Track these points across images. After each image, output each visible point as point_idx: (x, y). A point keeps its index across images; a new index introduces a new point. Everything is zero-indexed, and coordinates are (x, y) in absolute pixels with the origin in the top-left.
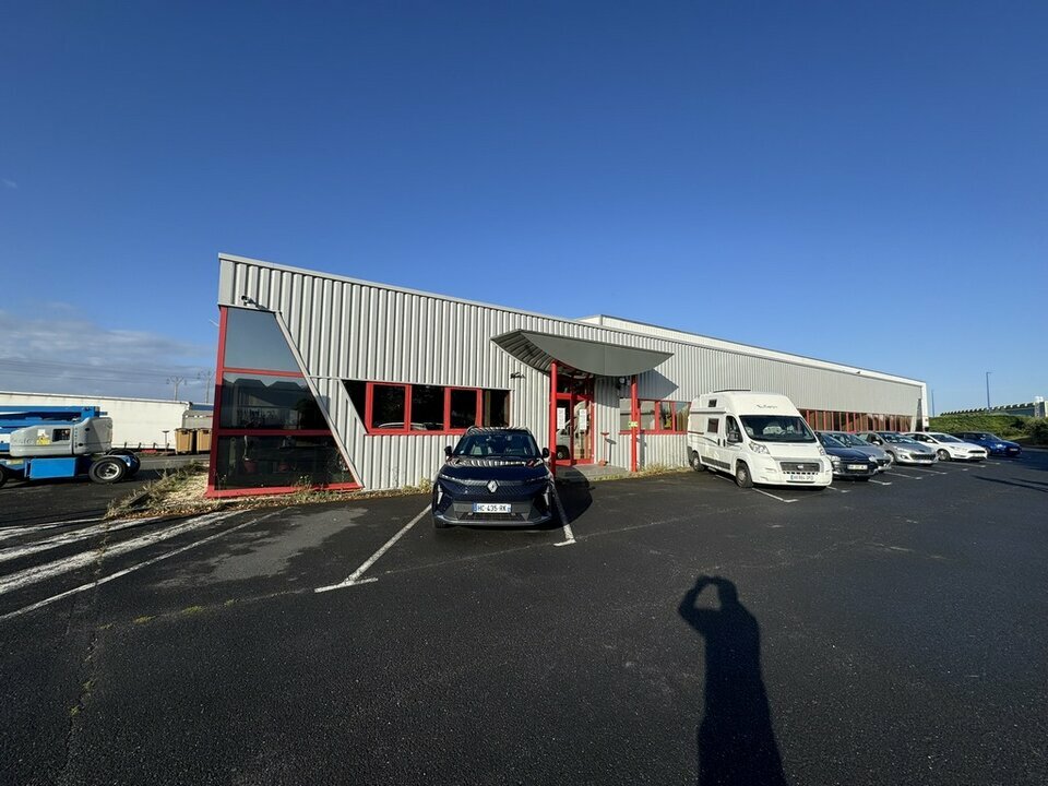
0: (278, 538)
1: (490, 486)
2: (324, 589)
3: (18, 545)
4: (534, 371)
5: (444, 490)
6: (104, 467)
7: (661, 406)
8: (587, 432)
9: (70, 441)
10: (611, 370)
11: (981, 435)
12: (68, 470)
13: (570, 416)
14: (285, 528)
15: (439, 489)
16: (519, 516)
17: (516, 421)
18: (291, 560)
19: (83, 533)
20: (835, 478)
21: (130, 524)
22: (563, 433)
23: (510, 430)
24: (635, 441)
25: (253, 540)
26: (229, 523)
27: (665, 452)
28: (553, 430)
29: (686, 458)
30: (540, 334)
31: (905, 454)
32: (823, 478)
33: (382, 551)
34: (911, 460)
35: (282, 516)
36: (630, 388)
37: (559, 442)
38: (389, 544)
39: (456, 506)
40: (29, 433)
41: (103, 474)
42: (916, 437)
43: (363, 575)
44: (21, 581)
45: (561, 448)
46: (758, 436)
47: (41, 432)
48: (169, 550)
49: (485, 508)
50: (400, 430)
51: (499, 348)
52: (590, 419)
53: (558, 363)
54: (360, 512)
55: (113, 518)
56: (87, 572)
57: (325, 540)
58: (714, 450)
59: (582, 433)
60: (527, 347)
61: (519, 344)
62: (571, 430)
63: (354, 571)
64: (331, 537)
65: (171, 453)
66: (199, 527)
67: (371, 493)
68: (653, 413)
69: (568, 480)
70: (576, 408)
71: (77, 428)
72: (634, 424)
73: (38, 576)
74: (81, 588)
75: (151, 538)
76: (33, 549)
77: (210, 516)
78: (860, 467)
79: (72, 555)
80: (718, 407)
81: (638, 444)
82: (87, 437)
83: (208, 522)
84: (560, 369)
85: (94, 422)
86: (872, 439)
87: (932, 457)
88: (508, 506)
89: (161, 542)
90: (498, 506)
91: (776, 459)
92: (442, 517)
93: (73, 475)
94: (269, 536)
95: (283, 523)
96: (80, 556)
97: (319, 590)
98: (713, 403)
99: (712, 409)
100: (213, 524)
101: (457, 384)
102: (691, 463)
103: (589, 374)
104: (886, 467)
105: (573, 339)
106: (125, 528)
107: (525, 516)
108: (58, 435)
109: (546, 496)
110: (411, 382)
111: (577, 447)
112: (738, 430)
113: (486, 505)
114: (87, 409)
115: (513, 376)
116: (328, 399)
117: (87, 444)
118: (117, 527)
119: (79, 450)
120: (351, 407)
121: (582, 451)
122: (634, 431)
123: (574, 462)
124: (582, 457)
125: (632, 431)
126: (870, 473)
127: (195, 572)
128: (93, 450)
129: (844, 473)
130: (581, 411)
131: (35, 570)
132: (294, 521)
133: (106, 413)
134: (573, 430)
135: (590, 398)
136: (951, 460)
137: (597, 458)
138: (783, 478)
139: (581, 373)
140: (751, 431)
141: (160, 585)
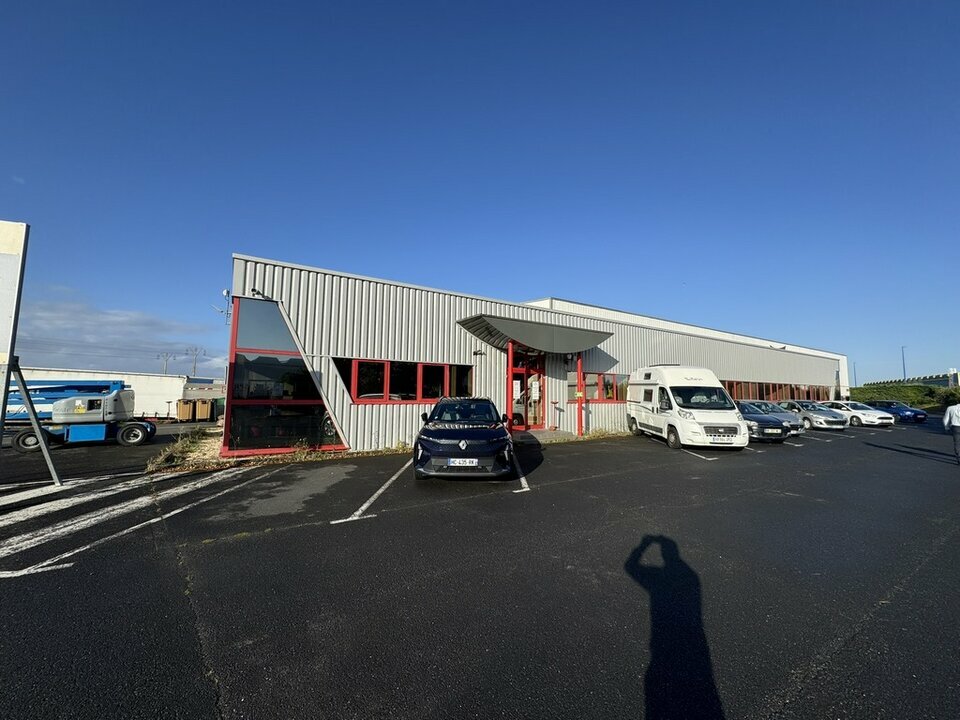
0: (291, 487)
1: (461, 445)
2: (337, 522)
3: (89, 491)
4: (494, 349)
5: (424, 448)
6: (129, 432)
7: (604, 378)
8: (539, 401)
9: (101, 410)
10: (559, 348)
11: (892, 404)
12: (100, 434)
13: (524, 387)
14: (294, 480)
15: (419, 447)
16: (483, 469)
17: (478, 392)
18: (305, 502)
19: (134, 483)
20: (751, 440)
21: (168, 477)
22: (518, 402)
23: (473, 399)
24: (580, 409)
25: (270, 488)
26: (247, 476)
27: (607, 419)
28: (510, 400)
29: (626, 424)
30: (498, 318)
31: (820, 421)
32: (740, 440)
33: (376, 496)
34: (825, 426)
35: (289, 470)
36: (576, 363)
37: (515, 411)
38: (380, 491)
39: (433, 461)
40: (68, 403)
41: (128, 437)
42: (833, 406)
43: (365, 513)
44: (105, 516)
45: (517, 416)
46: (687, 404)
47: (78, 402)
48: (207, 496)
49: (457, 462)
50: (380, 400)
51: (463, 329)
52: (541, 390)
53: (514, 342)
54: (351, 468)
55: (152, 472)
56: (150, 511)
57: (328, 488)
58: (650, 417)
59: (535, 402)
60: (487, 329)
61: (480, 326)
62: (525, 400)
63: (357, 510)
64: (333, 486)
65: (174, 421)
66: (224, 479)
67: (358, 453)
68: (597, 384)
69: (522, 443)
70: (529, 380)
71: (107, 399)
72: (580, 394)
73: (115, 512)
74: (152, 521)
75: (189, 487)
76: (101, 494)
77: (230, 470)
78: (775, 431)
79: (134, 498)
80: (653, 379)
81: (583, 412)
82: (115, 407)
83: (230, 476)
84: (516, 347)
85: (121, 394)
86: (792, 407)
87: (843, 423)
88: (475, 461)
89: (198, 489)
90: (468, 460)
91: (700, 424)
92: (422, 470)
93: (103, 439)
94: (283, 485)
95: (291, 476)
96: (140, 499)
97: (333, 522)
98: (648, 376)
99: (647, 381)
100: (235, 476)
101: (428, 361)
102: (631, 429)
103: (541, 351)
104: (801, 431)
105: (527, 322)
106: (165, 480)
107: (489, 468)
108: (92, 405)
109: (506, 453)
110: (390, 359)
111: (530, 415)
112: (669, 399)
113: (458, 460)
114: (115, 383)
115: (475, 354)
116: (321, 374)
117: (115, 413)
118: (159, 479)
119: (108, 418)
120: (339, 380)
121: (535, 418)
122: (579, 401)
123: (528, 427)
124: (535, 423)
125: (578, 401)
126: (783, 436)
127: (233, 510)
128: (119, 418)
129: (761, 436)
130: (534, 383)
131: (110, 509)
132: (300, 474)
133: (130, 386)
134: (528, 398)
135: (542, 372)
136: (863, 425)
137: (548, 423)
138: (706, 440)
139: (534, 350)
140: (680, 400)
141: (210, 519)
